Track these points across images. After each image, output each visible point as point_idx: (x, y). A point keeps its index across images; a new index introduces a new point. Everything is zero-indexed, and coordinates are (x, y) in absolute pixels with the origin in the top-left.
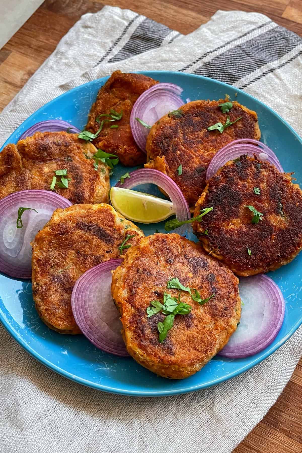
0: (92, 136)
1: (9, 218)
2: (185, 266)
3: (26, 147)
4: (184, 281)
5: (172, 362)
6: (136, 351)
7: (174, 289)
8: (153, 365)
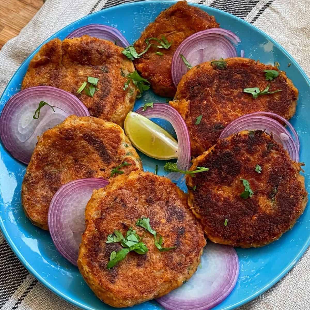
0: (136, 55)
1: (30, 106)
2: (162, 210)
3: (70, 46)
4: (154, 224)
5: (109, 289)
6: (84, 266)
7: (142, 227)
8: (93, 285)
